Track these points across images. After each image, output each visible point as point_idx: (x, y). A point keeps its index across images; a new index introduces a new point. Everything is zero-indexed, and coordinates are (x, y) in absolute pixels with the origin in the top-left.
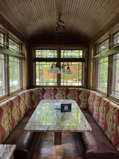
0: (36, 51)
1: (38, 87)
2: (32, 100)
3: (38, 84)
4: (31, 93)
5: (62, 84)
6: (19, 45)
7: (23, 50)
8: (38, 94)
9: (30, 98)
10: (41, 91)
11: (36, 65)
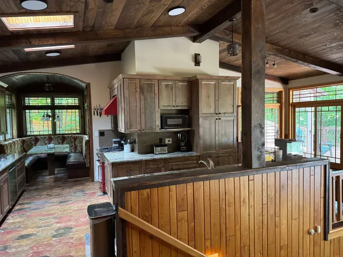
0: (26, 98)
1: (29, 136)
2: (24, 148)
3: (29, 133)
4: (23, 142)
5: (58, 132)
6: (9, 95)
7: (13, 100)
8: (31, 143)
9: (22, 146)
10: (33, 140)
11: (25, 113)
